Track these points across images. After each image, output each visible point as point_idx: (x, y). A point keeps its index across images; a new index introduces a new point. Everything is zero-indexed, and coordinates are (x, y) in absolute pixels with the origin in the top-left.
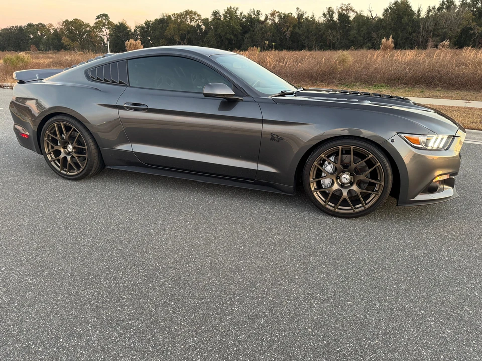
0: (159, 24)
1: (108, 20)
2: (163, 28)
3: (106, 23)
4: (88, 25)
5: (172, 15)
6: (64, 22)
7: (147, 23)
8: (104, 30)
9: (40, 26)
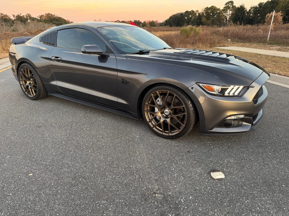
4: (219, 9)
6: (206, 8)
7: (260, 5)
8: (228, 11)
9: (192, 12)
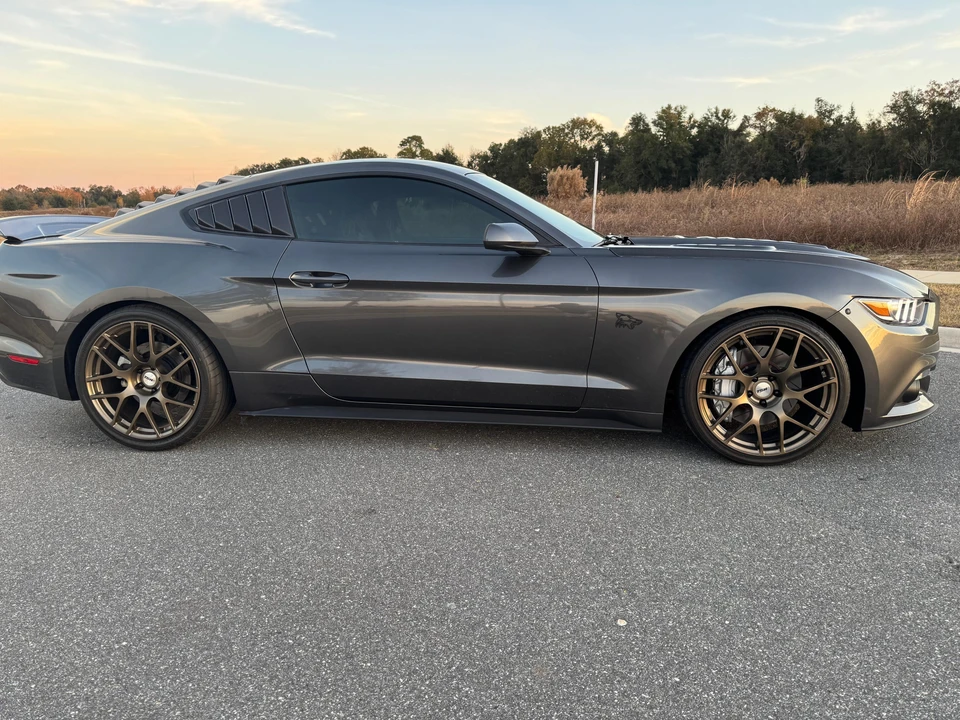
0: (519, 149)
1: (420, 147)
2: (526, 155)
3: (418, 153)
5: (544, 131)
6: (344, 153)
7: (494, 148)
